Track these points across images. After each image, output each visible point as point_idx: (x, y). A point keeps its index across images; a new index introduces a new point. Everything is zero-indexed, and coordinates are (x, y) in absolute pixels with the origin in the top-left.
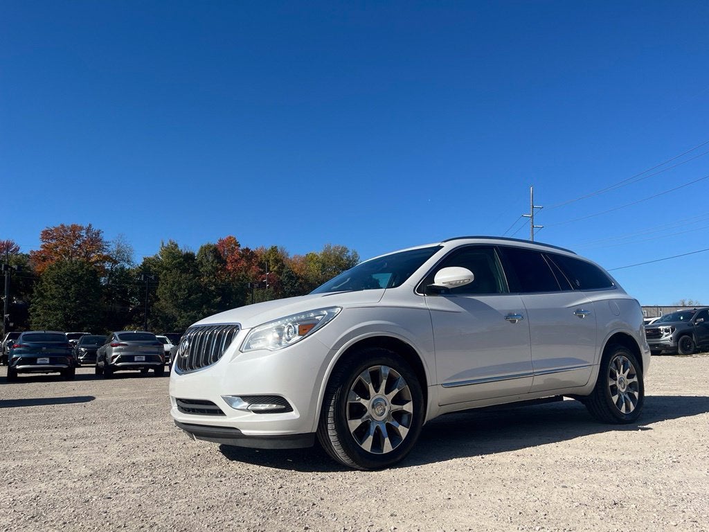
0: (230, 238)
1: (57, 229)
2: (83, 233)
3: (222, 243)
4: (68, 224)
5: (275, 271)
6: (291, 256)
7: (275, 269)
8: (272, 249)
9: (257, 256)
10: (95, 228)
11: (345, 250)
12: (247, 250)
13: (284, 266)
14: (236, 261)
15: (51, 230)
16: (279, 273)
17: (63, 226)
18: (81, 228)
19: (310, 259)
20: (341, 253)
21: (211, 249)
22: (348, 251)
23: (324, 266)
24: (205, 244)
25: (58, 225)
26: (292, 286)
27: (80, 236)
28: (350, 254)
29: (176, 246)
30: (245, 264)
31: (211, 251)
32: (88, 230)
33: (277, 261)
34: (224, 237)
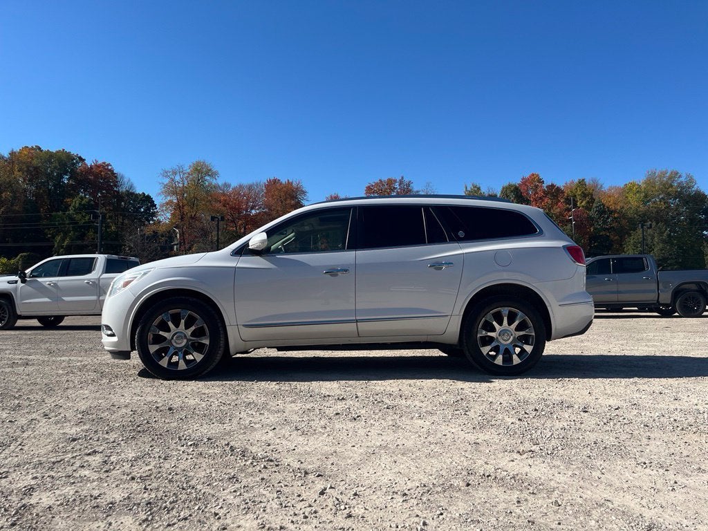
0: (533, 175)
1: (377, 184)
2: (397, 185)
3: (525, 182)
4: (385, 179)
5: (583, 207)
6: (606, 187)
7: (583, 204)
8: (580, 183)
9: (563, 192)
10: (406, 180)
11: (676, 174)
12: (553, 186)
13: (594, 200)
14: (541, 198)
15: (372, 186)
16: (588, 208)
17: (380, 180)
18: (395, 181)
19: (629, 189)
20: (670, 178)
21: (512, 189)
22: (680, 177)
23: (646, 196)
24: (506, 184)
25: (378, 181)
26: (605, 222)
27: (395, 188)
28: (682, 179)
29: (479, 189)
30: (550, 202)
31: (512, 192)
32: (401, 182)
33: (584, 195)
34: (527, 176)
